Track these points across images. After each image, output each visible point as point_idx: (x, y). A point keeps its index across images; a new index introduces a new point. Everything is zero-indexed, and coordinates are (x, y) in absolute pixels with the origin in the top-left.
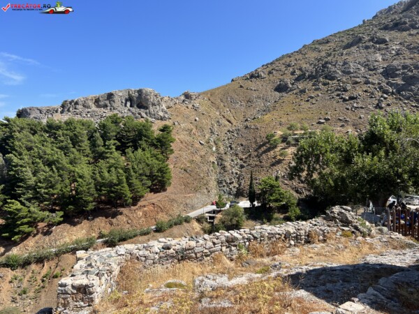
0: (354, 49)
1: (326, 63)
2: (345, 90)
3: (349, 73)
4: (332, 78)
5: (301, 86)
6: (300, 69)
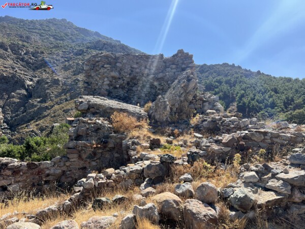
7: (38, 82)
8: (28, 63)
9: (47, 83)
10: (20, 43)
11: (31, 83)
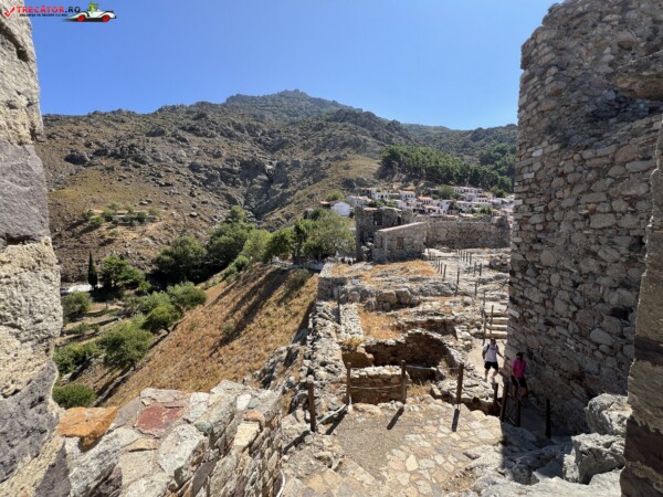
1: (133, 145)
3: (159, 161)
7: (278, 165)
8: (265, 145)
9: (287, 166)
10: (255, 123)
11: (270, 167)
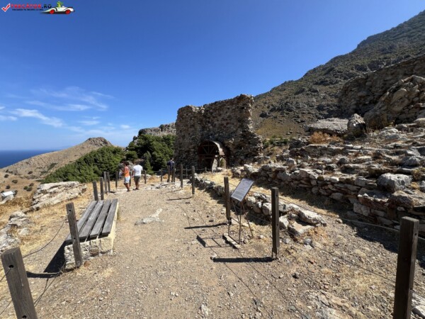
0: (300, 95)
2: (298, 117)
4: (291, 111)
5: (274, 114)
6: (272, 105)
